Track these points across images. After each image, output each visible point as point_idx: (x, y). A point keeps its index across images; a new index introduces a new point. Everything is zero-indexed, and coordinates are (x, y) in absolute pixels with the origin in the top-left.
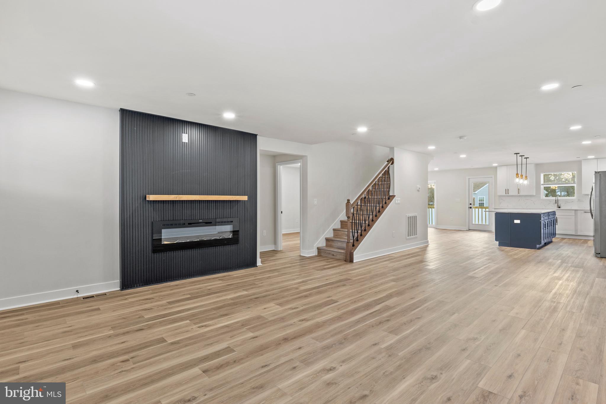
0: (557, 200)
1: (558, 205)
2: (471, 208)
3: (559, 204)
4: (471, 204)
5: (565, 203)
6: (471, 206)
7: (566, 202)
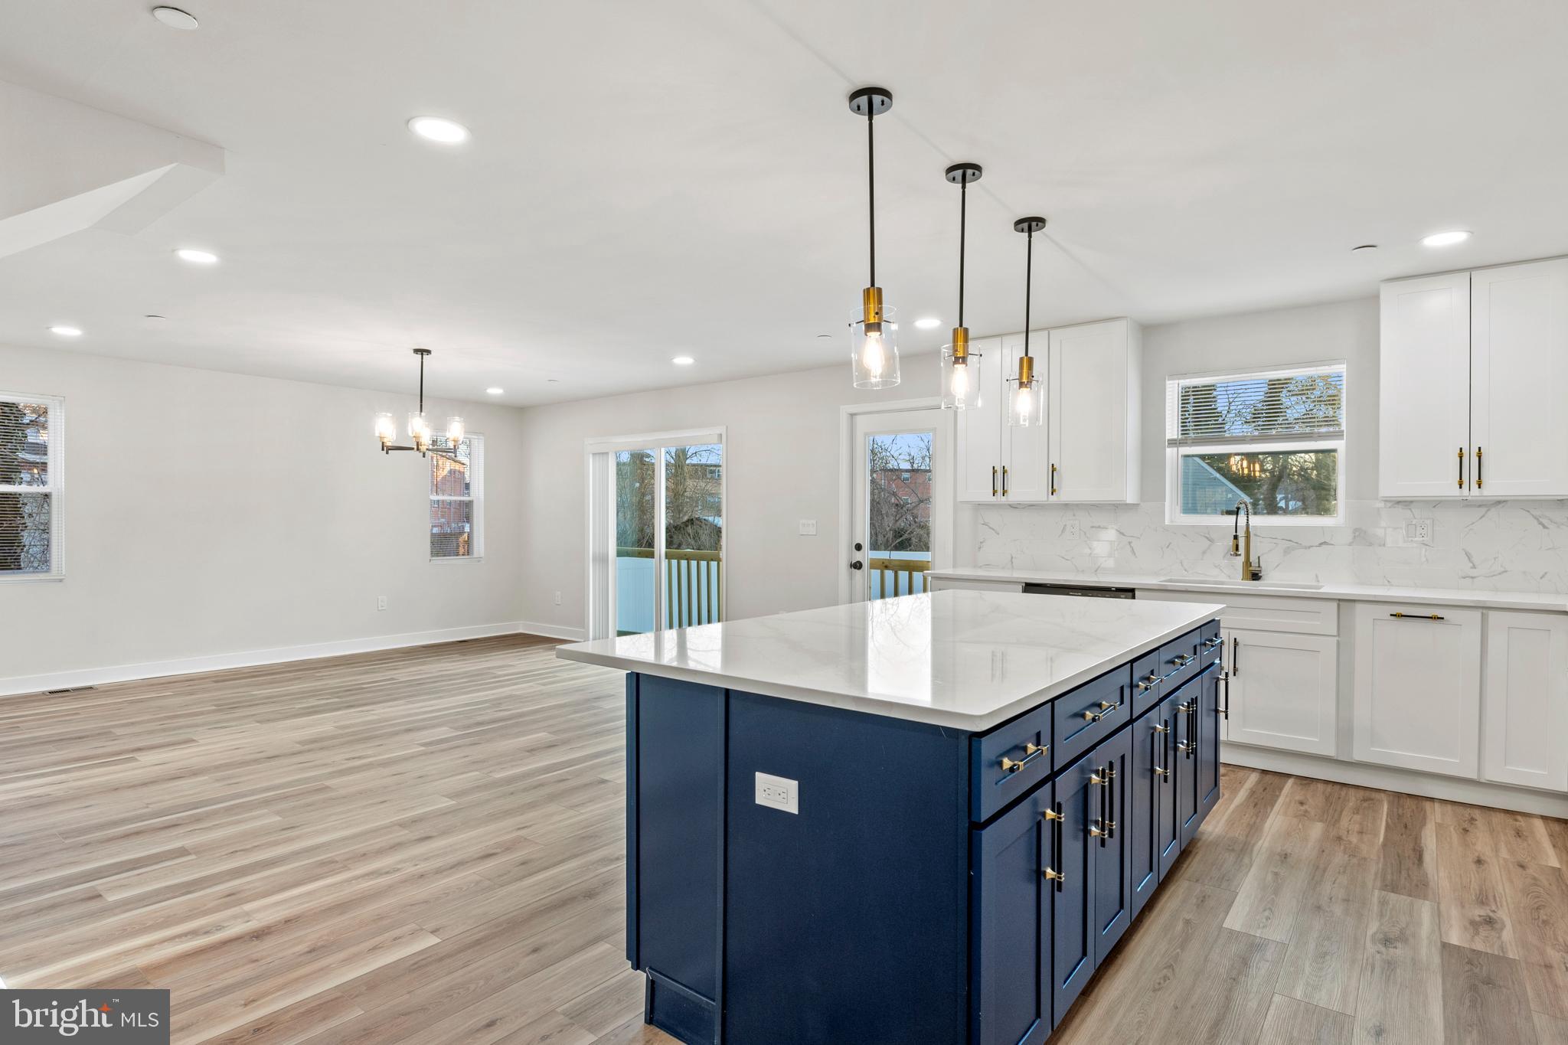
0: (1241, 533)
1: (1247, 563)
2: (857, 566)
3: (1253, 559)
4: (859, 547)
5: (1287, 551)
6: (858, 556)
7: (1292, 544)
